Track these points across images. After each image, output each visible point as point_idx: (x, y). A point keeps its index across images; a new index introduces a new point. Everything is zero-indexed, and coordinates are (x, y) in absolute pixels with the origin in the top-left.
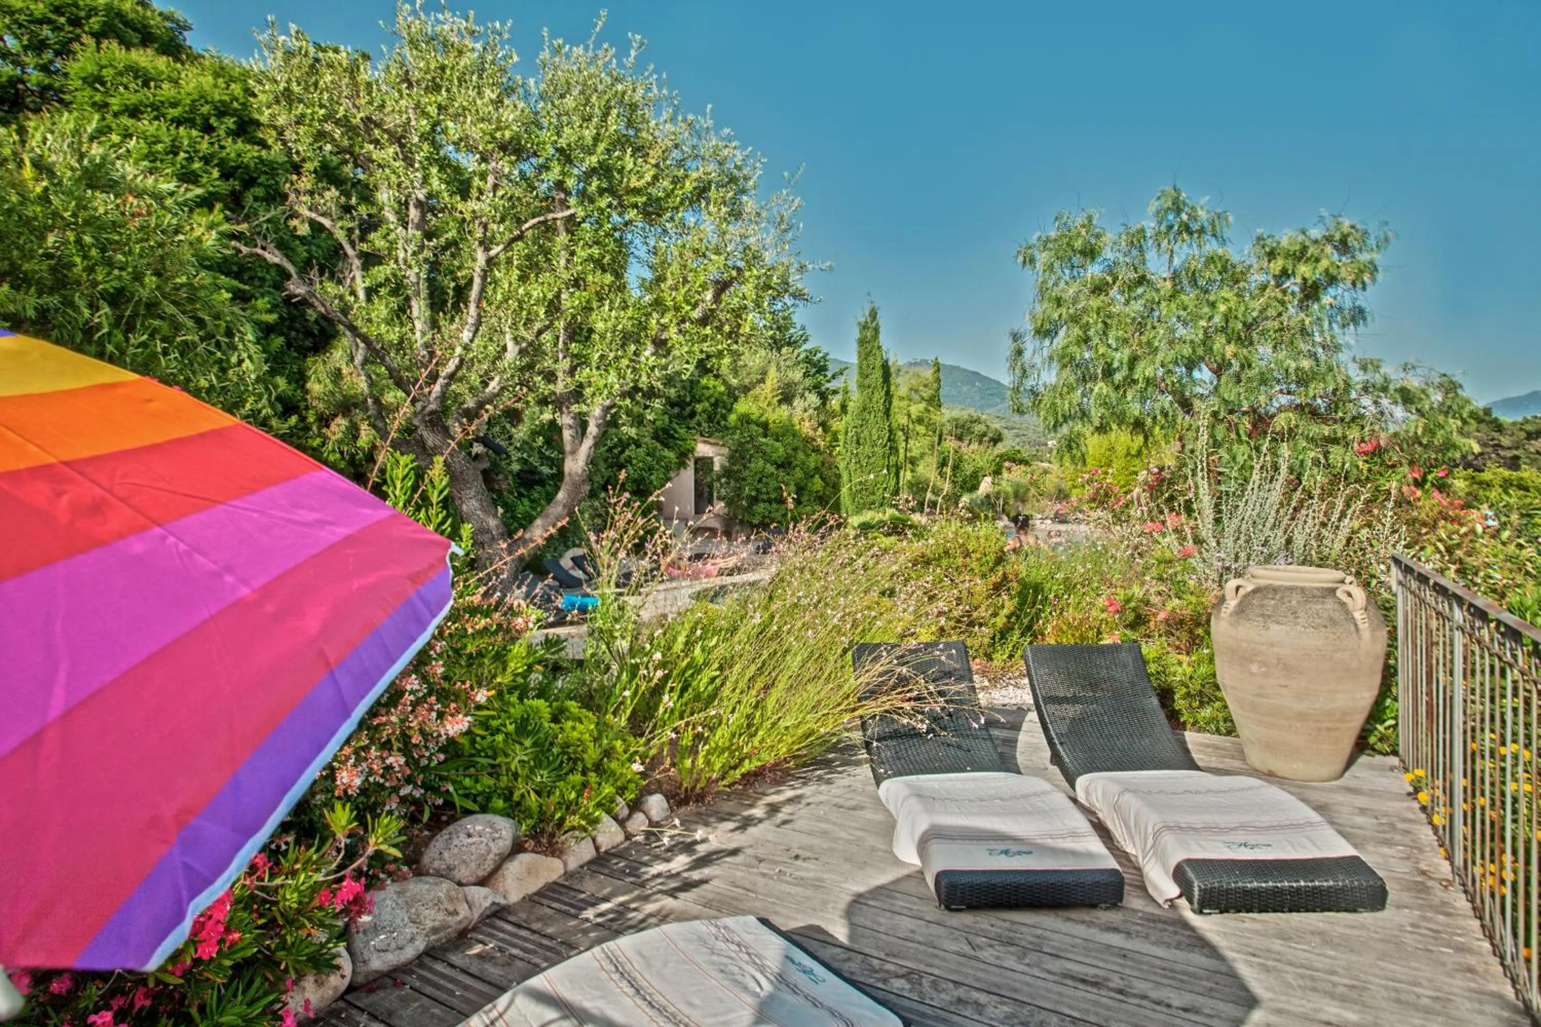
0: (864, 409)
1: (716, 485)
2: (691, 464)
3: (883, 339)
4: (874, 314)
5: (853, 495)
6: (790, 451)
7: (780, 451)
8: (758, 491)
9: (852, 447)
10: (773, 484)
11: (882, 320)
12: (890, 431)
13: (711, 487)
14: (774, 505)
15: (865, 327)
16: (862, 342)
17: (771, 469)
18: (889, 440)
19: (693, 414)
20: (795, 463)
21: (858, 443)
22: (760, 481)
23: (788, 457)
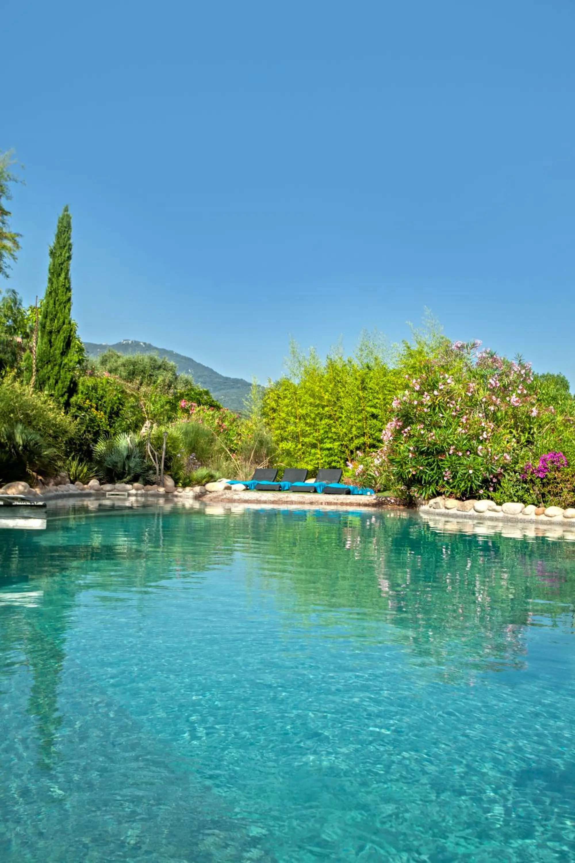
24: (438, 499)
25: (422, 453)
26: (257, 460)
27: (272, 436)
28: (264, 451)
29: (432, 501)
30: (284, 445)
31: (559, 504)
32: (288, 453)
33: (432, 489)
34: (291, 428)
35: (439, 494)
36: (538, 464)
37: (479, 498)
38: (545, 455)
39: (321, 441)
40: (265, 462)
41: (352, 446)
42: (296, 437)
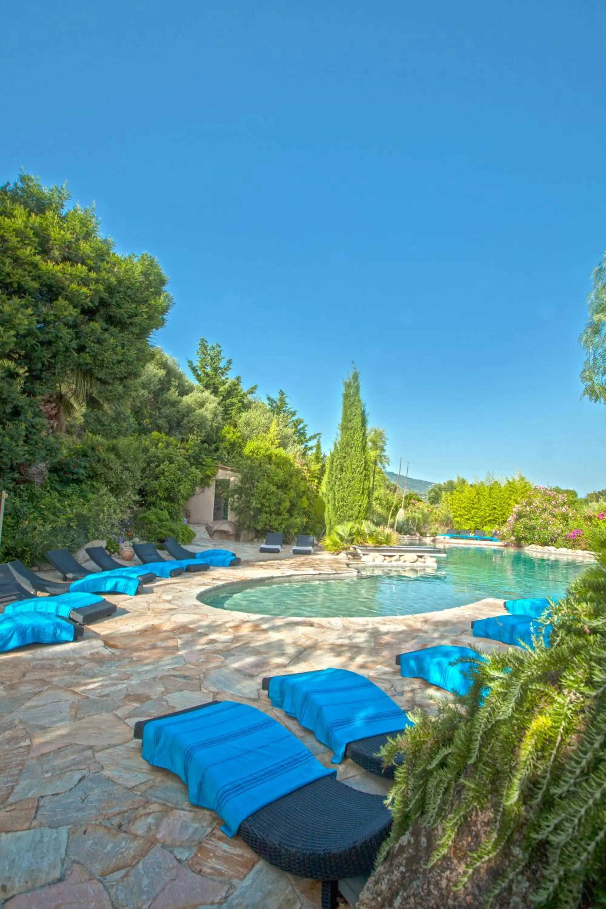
0: (348, 445)
1: (230, 500)
2: (213, 484)
3: (363, 395)
4: (356, 377)
5: (336, 510)
6: (287, 477)
7: (281, 474)
8: (262, 504)
9: (337, 473)
10: (274, 500)
11: (362, 382)
12: (366, 462)
13: (226, 500)
14: (274, 516)
15: (348, 386)
16: (346, 396)
17: (273, 488)
18: (365, 469)
19: (217, 449)
20: (290, 485)
21: (342, 470)
22: (264, 497)
23: (286, 481)
24: (533, 545)
25: (527, 529)
26: (447, 525)
27: (451, 515)
28: (449, 522)
29: (530, 546)
30: (457, 519)
31: (579, 549)
32: (458, 522)
33: (530, 542)
34: (459, 513)
35: (533, 543)
36: (571, 534)
37: (549, 546)
38: (574, 531)
39: (472, 518)
40: (450, 526)
41: (486, 520)
42: (461, 516)
